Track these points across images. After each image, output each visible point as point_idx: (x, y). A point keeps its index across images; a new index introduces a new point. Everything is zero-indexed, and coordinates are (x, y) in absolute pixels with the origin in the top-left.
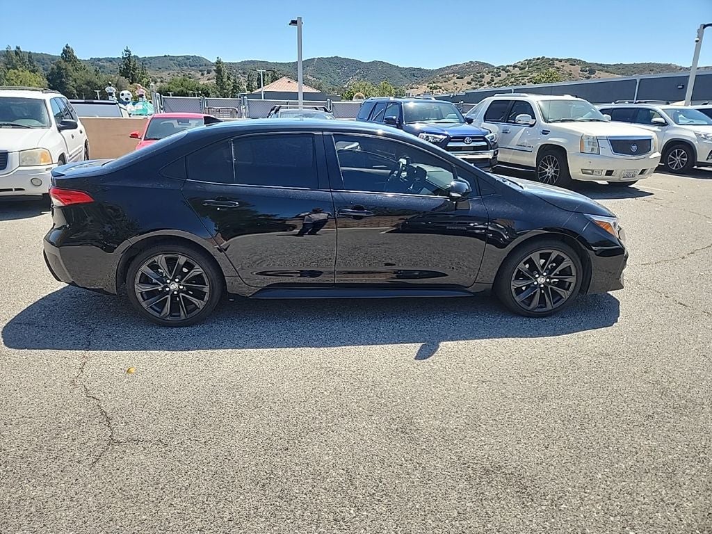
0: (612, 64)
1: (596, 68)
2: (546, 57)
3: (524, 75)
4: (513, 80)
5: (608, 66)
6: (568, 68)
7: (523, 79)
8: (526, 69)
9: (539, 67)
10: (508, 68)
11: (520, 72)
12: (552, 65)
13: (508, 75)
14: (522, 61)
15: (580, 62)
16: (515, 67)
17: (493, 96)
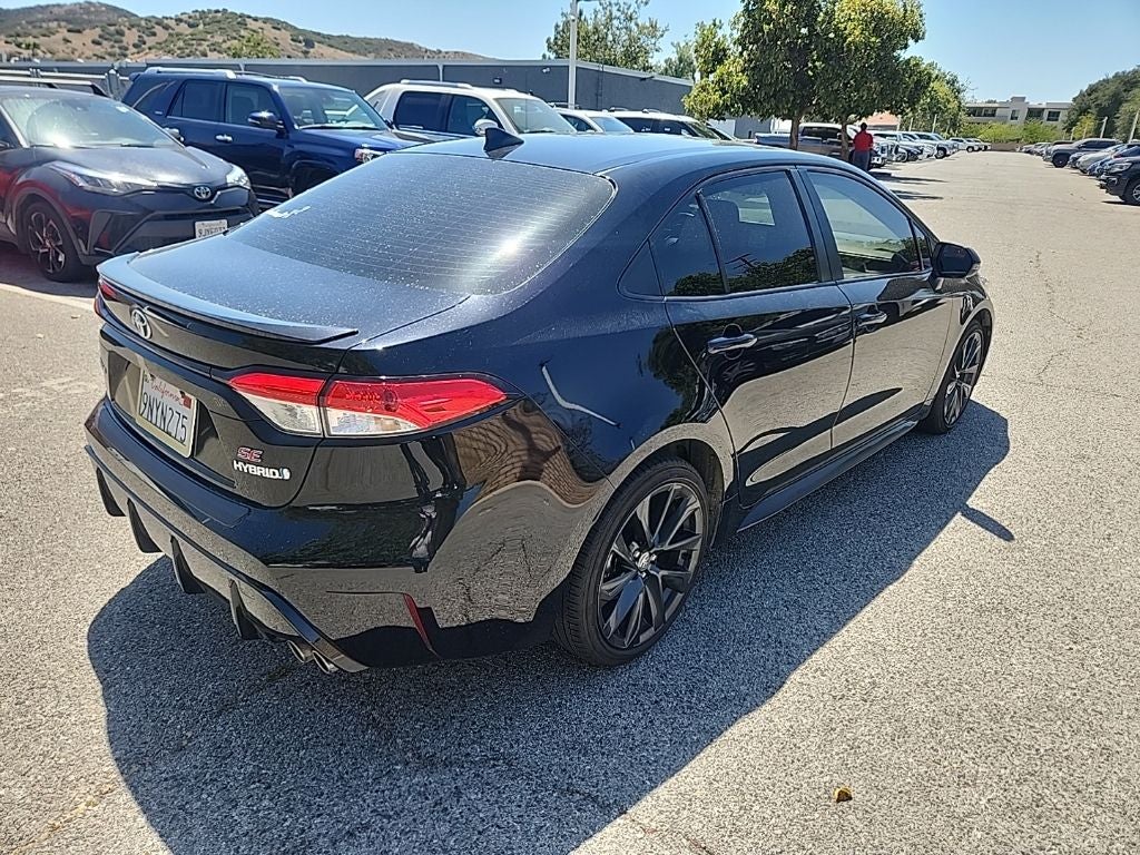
0: (335, 34)
1: (314, 38)
2: (230, 10)
3: (199, 37)
4: (181, 44)
5: (329, 37)
6: (270, 33)
7: (200, 45)
8: (201, 27)
9: (222, 26)
10: (165, 21)
11: (191, 30)
12: (243, 24)
13: (170, 35)
14: (190, 12)
15: (287, 26)
16: (179, 20)
17: (399, 82)
